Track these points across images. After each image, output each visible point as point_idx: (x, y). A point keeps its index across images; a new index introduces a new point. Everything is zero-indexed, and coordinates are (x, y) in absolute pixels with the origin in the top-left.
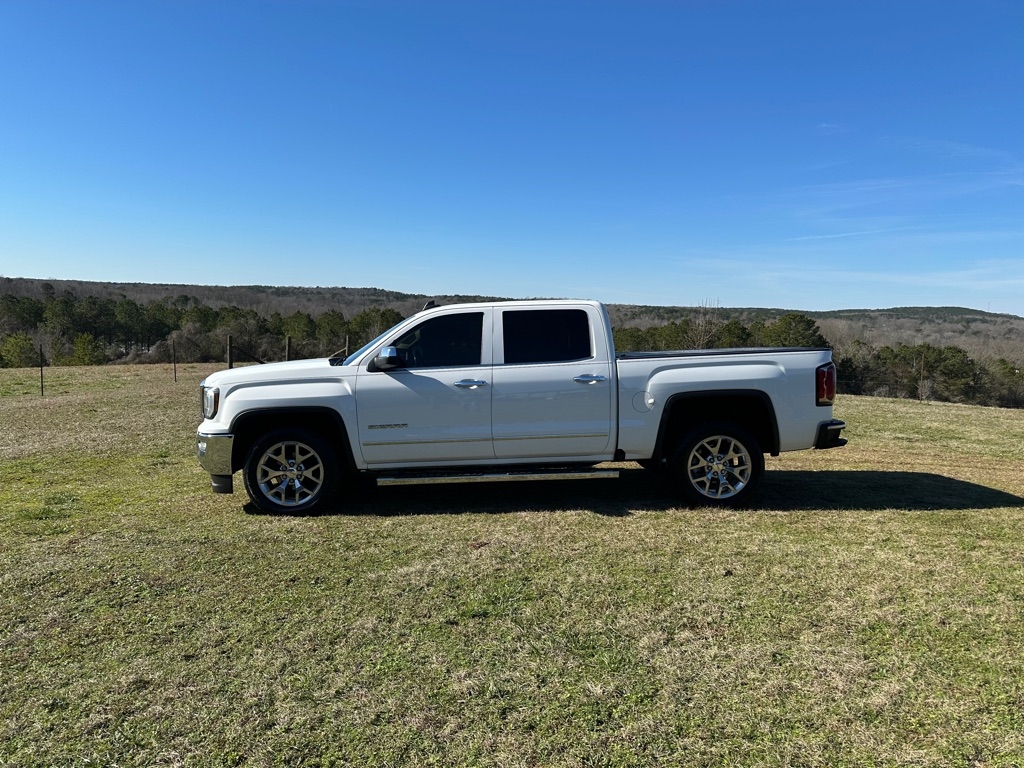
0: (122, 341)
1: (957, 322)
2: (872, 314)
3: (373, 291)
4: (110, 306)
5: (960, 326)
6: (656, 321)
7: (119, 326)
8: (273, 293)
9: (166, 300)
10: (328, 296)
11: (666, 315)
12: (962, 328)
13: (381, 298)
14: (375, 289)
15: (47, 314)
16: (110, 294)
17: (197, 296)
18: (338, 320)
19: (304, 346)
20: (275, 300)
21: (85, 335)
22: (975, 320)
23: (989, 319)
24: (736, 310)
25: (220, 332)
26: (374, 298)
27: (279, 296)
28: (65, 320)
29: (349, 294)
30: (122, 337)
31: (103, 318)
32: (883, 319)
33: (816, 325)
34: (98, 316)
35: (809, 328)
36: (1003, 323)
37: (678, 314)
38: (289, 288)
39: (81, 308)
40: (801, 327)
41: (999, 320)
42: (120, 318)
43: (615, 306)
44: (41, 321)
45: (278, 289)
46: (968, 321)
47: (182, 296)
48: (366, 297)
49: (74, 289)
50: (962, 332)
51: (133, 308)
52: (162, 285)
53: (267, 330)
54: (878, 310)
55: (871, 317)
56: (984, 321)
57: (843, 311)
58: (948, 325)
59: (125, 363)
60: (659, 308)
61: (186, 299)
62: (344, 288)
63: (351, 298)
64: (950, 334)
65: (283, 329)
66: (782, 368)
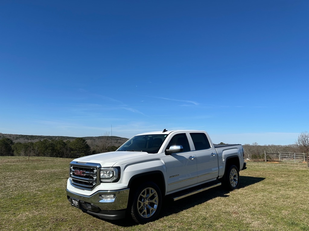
1: (115, 140)
2: (94, 138)
5: (115, 141)
6: (26, 140)
11: (29, 138)
12: (116, 142)
22: (119, 139)
23: (121, 139)
24: (54, 137)
32: (97, 139)
33: (86, 141)
35: (84, 142)
36: (125, 140)
37: (34, 138)
40: (81, 142)
41: (124, 139)
43: (9, 135)
46: (117, 140)
50: (116, 143)
54: (95, 137)
55: (94, 139)
56: (121, 140)
57: (86, 137)
58: (113, 141)
60: (27, 136)
64: (114, 143)
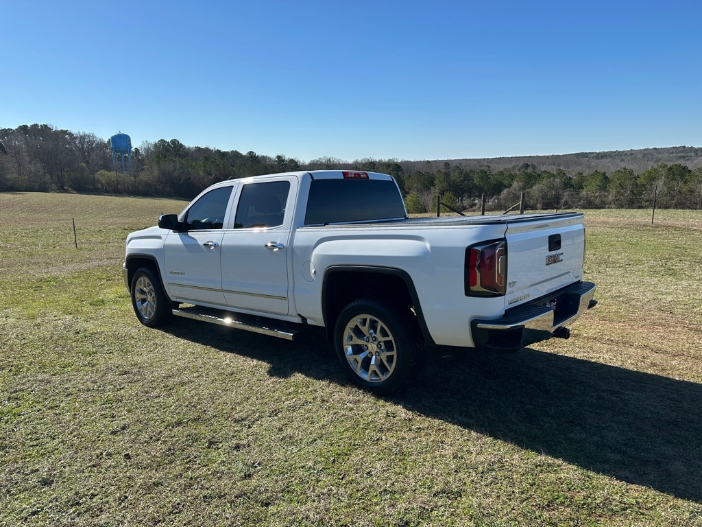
0: (477, 196)
3: (682, 149)
4: (471, 175)
7: (475, 186)
8: (593, 157)
9: (514, 168)
10: (639, 156)
13: (689, 154)
14: (684, 147)
15: (436, 182)
16: (481, 166)
17: (536, 164)
18: (628, 175)
19: (596, 197)
20: (594, 162)
21: (448, 194)
25: (536, 190)
26: (683, 154)
27: (598, 159)
28: (445, 184)
29: (659, 153)
30: (477, 194)
31: (466, 182)
34: (463, 181)
38: (608, 152)
39: (454, 176)
42: (477, 181)
44: (433, 186)
45: (599, 154)
47: (524, 164)
48: (674, 154)
49: (461, 164)
51: (485, 175)
52: (516, 157)
53: (572, 186)
59: (474, 211)
61: (527, 166)
62: (655, 149)
63: (660, 156)
65: (584, 184)
66: (428, 246)
